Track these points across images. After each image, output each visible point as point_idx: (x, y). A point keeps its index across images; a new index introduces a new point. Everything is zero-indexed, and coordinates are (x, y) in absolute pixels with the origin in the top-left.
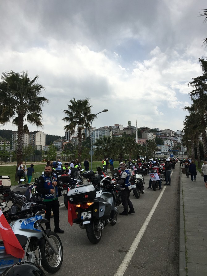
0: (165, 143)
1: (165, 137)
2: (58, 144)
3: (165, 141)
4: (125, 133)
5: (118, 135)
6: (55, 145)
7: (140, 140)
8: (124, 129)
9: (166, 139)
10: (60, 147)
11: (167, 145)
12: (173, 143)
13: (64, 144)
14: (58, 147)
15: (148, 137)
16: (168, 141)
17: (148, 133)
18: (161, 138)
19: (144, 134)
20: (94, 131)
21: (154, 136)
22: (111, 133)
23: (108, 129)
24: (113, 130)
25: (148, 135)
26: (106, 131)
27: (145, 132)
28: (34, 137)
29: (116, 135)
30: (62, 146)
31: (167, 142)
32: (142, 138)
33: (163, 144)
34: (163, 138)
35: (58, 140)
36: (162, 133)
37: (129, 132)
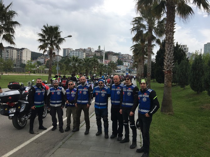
0: (124, 64)
1: (125, 60)
2: (41, 60)
3: (124, 63)
4: (95, 55)
5: (90, 56)
6: (38, 60)
7: (106, 60)
8: (95, 51)
9: (125, 61)
10: (43, 62)
11: (125, 66)
12: (130, 65)
13: (46, 60)
14: (41, 62)
15: (112, 59)
16: (127, 63)
17: (113, 56)
18: (122, 60)
19: (110, 56)
20: (71, 52)
21: (117, 58)
22: (85, 54)
23: (83, 51)
24: (87, 52)
25: (112, 58)
26: (80, 52)
27: (110, 55)
28: (21, 53)
29: (88, 56)
30: (45, 61)
31: (125, 64)
32: (108, 59)
33: (123, 65)
34: (123, 60)
35: (42, 57)
36: (123, 57)
37: (98, 54)
